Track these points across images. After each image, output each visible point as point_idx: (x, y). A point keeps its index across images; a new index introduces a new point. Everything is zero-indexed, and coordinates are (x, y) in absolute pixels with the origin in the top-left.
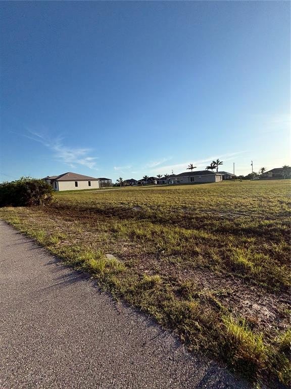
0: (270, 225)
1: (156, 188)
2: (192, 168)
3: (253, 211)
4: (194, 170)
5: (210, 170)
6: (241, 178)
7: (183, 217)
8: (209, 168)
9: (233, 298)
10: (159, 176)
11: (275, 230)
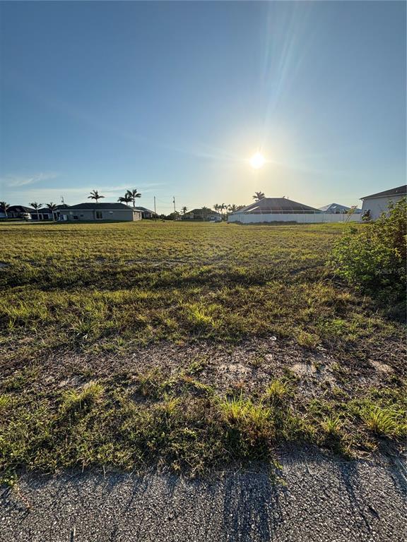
0: (209, 271)
1: (31, 227)
2: (97, 197)
3: (189, 257)
4: (100, 201)
5: (124, 203)
6: (163, 218)
7: (101, 273)
8: (122, 199)
9: (209, 369)
10: (35, 205)
11: (214, 276)
